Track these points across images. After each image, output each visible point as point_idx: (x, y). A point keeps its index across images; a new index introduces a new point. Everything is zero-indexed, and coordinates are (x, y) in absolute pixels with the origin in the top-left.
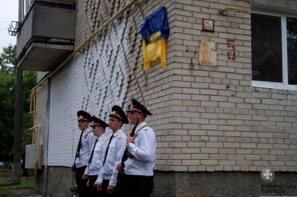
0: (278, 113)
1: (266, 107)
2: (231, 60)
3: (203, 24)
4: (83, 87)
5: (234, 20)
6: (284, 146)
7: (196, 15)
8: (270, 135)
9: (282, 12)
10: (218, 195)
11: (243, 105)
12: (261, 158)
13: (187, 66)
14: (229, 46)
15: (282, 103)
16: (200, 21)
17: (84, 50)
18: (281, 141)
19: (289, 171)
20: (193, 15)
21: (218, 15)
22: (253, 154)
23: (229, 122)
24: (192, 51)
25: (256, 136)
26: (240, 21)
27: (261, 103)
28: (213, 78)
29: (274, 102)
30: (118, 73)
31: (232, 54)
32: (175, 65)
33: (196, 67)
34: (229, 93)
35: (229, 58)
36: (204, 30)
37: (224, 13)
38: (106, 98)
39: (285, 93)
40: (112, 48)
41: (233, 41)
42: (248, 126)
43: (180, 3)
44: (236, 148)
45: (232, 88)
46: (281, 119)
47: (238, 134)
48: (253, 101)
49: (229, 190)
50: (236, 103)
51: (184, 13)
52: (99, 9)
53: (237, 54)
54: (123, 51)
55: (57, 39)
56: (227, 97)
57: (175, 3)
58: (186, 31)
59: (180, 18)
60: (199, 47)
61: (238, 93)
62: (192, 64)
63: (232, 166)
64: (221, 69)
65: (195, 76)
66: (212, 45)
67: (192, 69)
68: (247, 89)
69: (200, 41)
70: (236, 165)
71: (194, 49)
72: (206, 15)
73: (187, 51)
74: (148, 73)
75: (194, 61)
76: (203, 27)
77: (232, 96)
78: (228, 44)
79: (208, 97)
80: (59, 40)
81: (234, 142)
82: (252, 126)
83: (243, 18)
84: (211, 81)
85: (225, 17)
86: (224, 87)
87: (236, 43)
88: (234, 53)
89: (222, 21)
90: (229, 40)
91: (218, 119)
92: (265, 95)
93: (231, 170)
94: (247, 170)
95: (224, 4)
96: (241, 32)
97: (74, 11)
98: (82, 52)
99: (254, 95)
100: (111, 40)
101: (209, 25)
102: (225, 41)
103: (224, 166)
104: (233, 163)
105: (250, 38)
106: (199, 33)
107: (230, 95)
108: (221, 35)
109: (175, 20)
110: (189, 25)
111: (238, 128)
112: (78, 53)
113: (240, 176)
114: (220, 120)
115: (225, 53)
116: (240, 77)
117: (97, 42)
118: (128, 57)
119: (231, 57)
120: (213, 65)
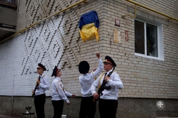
0: (144, 69)
1: (140, 66)
2: (127, 41)
3: (115, 22)
4: (23, 52)
5: (128, 21)
6: (147, 86)
7: (113, 17)
8: (142, 80)
9: (145, 20)
10: (120, 109)
11: (132, 64)
12: (138, 91)
13: (108, 42)
14: (126, 34)
15: (146, 64)
16: (114, 20)
17: (24, 32)
18: (146, 83)
19: (149, 97)
20: (111, 16)
21: (121, 18)
22: (135, 89)
23: (126, 73)
24: (111, 35)
25: (136, 80)
26: (130, 22)
27: (138, 64)
28: (119, 49)
29: (143, 63)
30: (55, 45)
31: (127, 38)
32: (104, 42)
33: (112, 43)
34: (126, 58)
35: (126, 40)
36: (116, 25)
37: (124, 17)
38: (44, 58)
39: (147, 59)
40: (50, 31)
41: (127, 31)
42: (133, 75)
43: (106, 10)
44: (129, 86)
45: (127, 55)
46: (146, 72)
47: (129, 79)
48: (135, 62)
49: (125, 107)
50: (128, 63)
51: (107, 15)
52: (38, 11)
53: (129, 39)
54: (60, 33)
55: (6, 25)
56: (125, 59)
57: (104, 9)
58: (109, 24)
59: (106, 17)
60: (114, 33)
61: (129, 58)
62: (111, 41)
63: (127, 95)
64: (123, 45)
65: (112, 48)
66: (119, 33)
67: (110, 44)
68: (133, 56)
69: (114, 30)
70: (129, 94)
71: (111, 34)
72: (116, 17)
73: (109, 35)
74: (81, 45)
75: (112, 40)
76: (115, 23)
77: (127, 59)
78: (125, 33)
79: (117, 59)
80: (7, 26)
81: (128, 83)
82: (135, 75)
83: (131, 21)
84: (118, 51)
85: (124, 19)
86: (124, 55)
87: (129, 33)
88: (128, 38)
89: (123, 21)
90: (126, 31)
91: (121, 71)
92: (140, 60)
93: (126, 97)
94: (133, 97)
95: (124, 13)
96: (130, 27)
97: (16, 11)
98: (22, 33)
99: (136, 59)
100: (49, 27)
101: (118, 22)
102: (124, 31)
103: (124, 94)
104: (127, 93)
105: (134, 31)
106: (113, 26)
107: (126, 59)
108: (123, 28)
109: (103, 18)
110: (109, 22)
111: (130, 76)
112: (20, 33)
113: (129, 100)
114: (122, 71)
115: (124, 37)
116: (130, 50)
117: (35, 28)
118: (63, 36)
119: (127, 40)
120: (119, 43)
